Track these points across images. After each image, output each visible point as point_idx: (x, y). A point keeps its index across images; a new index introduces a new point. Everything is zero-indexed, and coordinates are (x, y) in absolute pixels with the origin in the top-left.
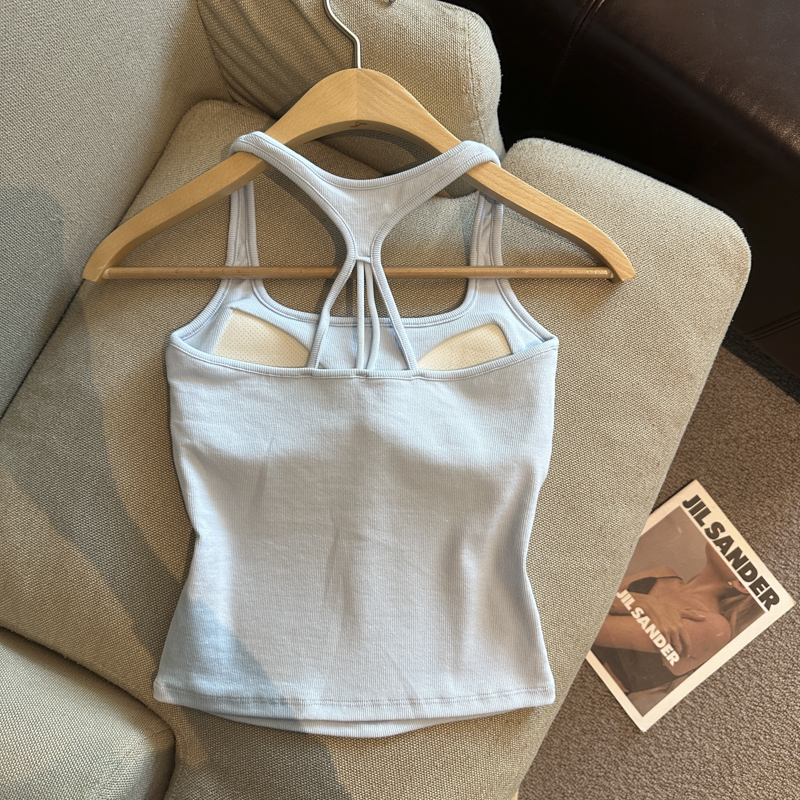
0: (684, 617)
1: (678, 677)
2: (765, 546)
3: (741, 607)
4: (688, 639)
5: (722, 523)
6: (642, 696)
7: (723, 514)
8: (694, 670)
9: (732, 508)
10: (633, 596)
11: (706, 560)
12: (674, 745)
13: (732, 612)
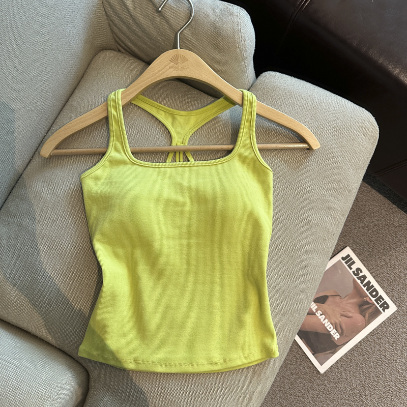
0: (342, 315)
1: (338, 346)
2: (382, 280)
3: (370, 310)
4: (344, 327)
5: (361, 268)
6: (321, 355)
7: (362, 264)
8: (347, 342)
9: (366, 260)
10: (316, 305)
11: (353, 287)
12: (337, 380)
13: (366, 313)
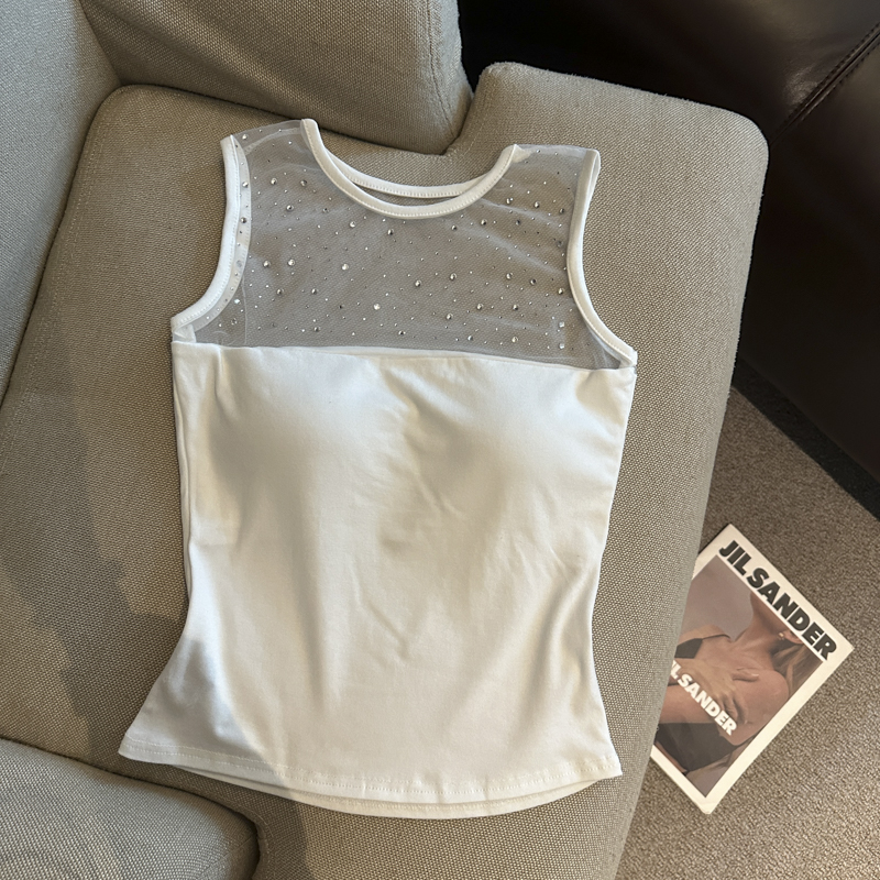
13: (787, 666)
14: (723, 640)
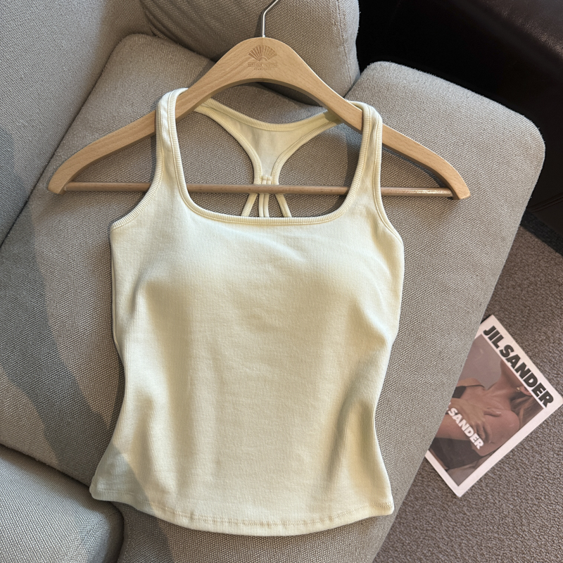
2: (542, 361)
7: (512, 339)
11: (500, 373)
12: (481, 506)
13: (520, 409)
14: (480, 388)
